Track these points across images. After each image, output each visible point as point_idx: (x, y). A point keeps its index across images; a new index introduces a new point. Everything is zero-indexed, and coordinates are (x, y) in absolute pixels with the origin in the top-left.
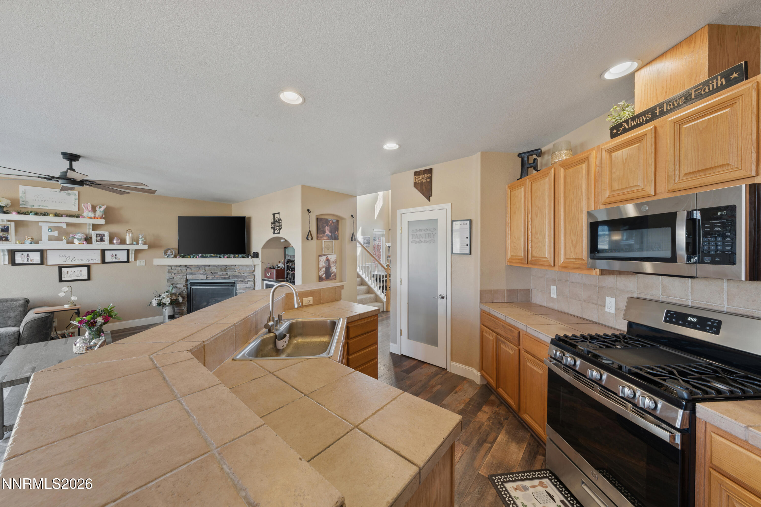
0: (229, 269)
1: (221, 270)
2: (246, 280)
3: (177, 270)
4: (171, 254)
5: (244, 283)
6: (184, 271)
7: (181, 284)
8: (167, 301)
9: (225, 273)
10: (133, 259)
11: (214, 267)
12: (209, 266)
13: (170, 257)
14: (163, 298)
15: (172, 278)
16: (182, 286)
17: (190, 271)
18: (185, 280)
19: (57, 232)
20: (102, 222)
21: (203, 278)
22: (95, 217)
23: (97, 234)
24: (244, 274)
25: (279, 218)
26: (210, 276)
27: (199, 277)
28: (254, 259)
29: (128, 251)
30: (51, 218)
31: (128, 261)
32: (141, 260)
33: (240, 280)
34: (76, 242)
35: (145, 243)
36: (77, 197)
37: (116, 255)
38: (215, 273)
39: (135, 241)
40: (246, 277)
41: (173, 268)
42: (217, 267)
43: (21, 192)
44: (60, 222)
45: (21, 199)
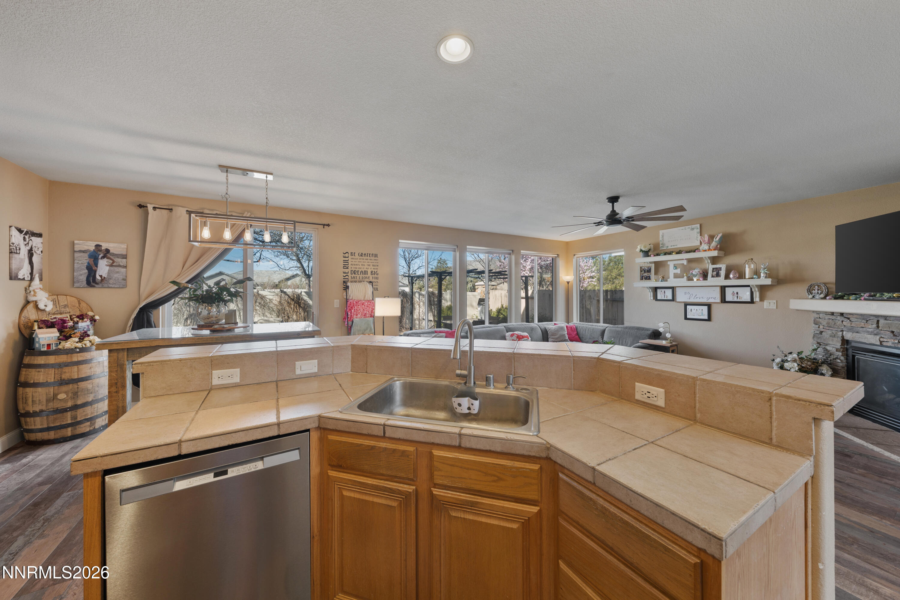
3: (826, 321)
4: (819, 292)
6: (839, 322)
10: (759, 299)
12: (883, 317)
13: (816, 297)
14: (786, 361)
15: (818, 332)
16: (834, 350)
17: (848, 324)
18: (840, 340)
19: (680, 269)
21: (874, 342)
22: (710, 249)
26: (889, 339)
27: (867, 338)
29: (752, 287)
30: (674, 256)
31: (752, 302)
32: (770, 301)
34: (695, 278)
35: (768, 276)
36: (699, 230)
37: (737, 293)
39: (756, 273)
41: (821, 316)
43: (660, 236)
44: (683, 259)
45: (661, 243)
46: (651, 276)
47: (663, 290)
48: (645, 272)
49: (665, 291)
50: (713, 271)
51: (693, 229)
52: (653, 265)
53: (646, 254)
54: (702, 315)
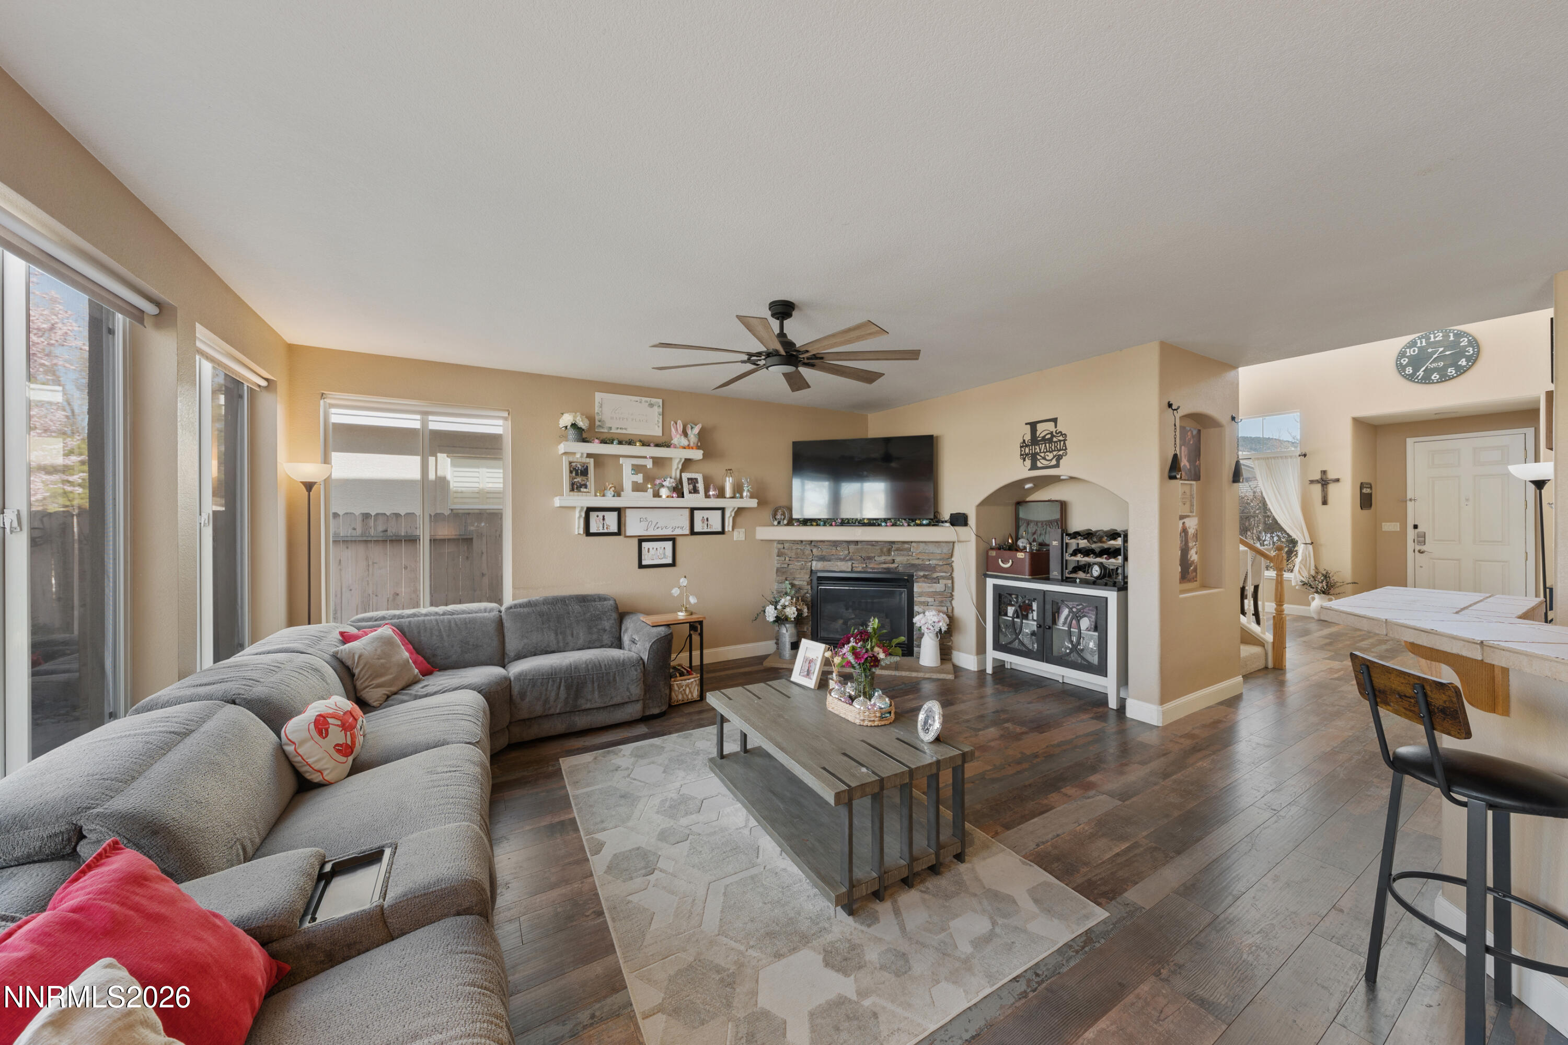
0: (897, 550)
1: (882, 553)
2: (935, 575)
3: (794, 551)
4: (783, 517)
5: (930, 581)
6: (808, 552)
7: (802, 580)
8: (791, 612)
9: (889, 558)
10: (731, 529)
11: (867, 545)
12: (856, 543)
13: (781, 523)
14: (784, 607)
15: (786, 566)
16: (805, 583)
17: (820, 554)
18: (809, 571)
19: (642, 475)
20: (697, 455)
21: (844, 569)
22: (689, 445)
23: (689, 479)
24: (931, 562)
25: (1054, 430)
26: (860, 565)
27: (837, 566)
28: (958, 529)
29: (723, 510)
30: (637, 450)
31: (723, 532)
32: (740, 530)
33: (922, 574)
34: (664, 492)
35: (751, 497)
36: (661, 410)
37: (707, 519)
38: (870, 558)
39: (738, 490)
40: (933, 569)
41: (786, 545)
42: (873, 545)
43: (597, 404)
44: (645, 457)
45: (597, 418)
46: (588, 483)
47: (601, 514)
48: (577, 474)
49: (604, 517)
50: (689, 484)
51: (651, 405)
52: (592, 460)
53: (582, 435)
54: (665, 557)
